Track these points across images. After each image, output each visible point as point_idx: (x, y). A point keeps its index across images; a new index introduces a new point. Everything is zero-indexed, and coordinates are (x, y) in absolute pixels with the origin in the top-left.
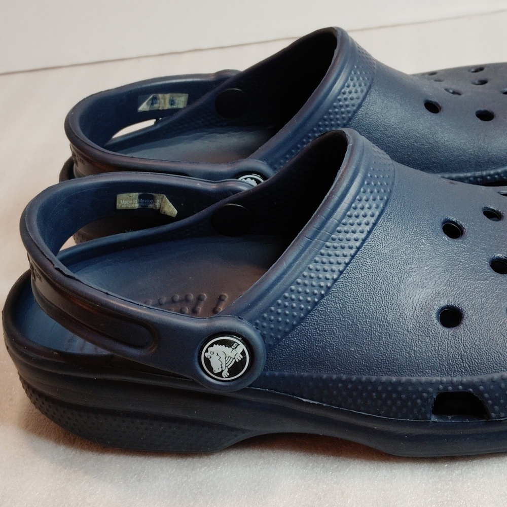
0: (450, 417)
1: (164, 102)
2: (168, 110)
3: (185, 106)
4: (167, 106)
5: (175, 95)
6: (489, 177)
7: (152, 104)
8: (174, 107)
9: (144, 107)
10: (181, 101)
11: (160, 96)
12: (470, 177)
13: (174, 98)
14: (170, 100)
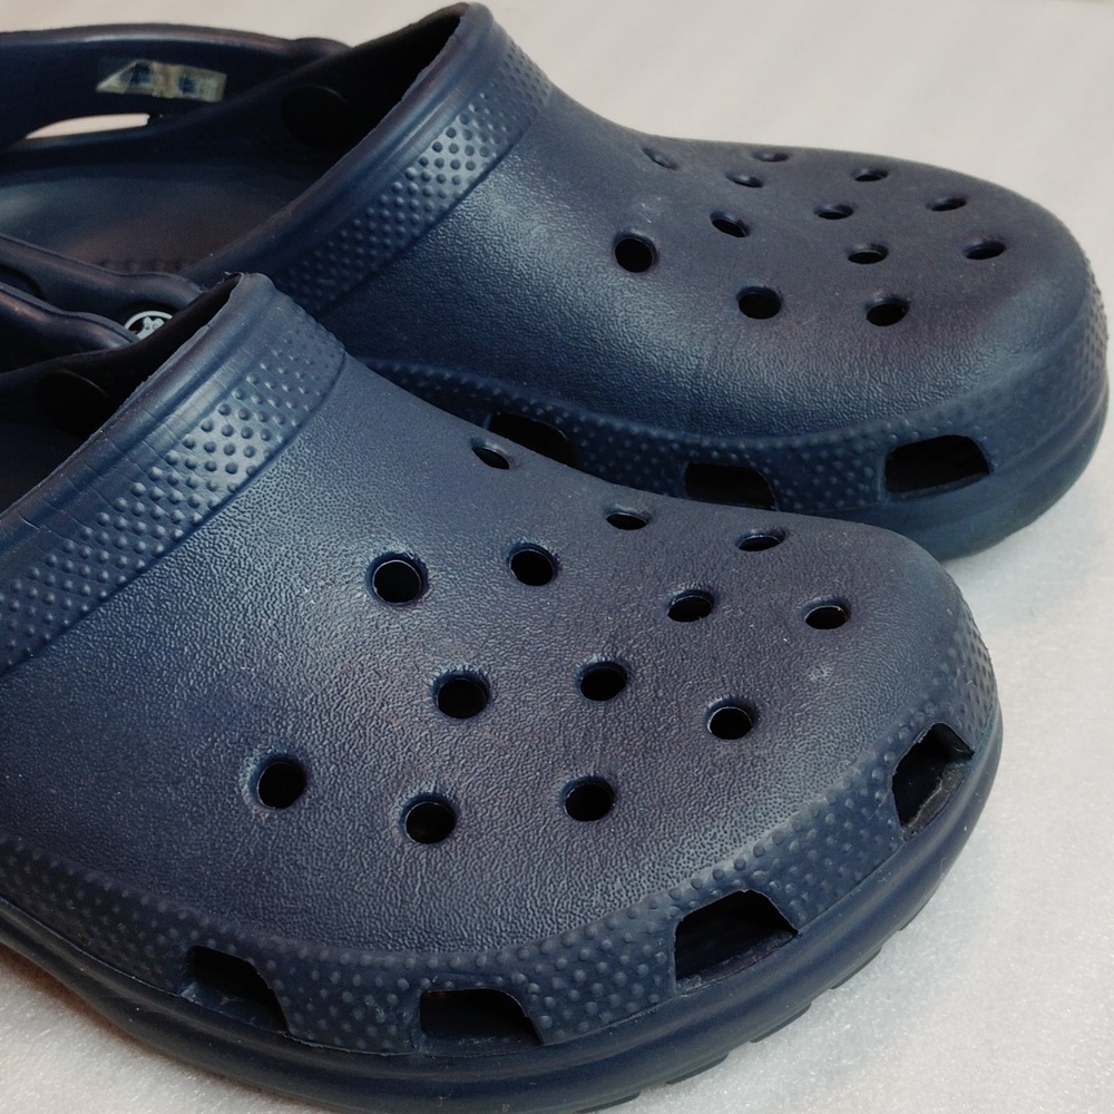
0: (226, 999)
1: (164, 81)
2: (175, 101)
3: (219, 98)
4: (174, 92)
5: (195, 70)
6: (715, 454)
7: (135, 80)
8: (193, 96)
9: (112, 83)
10: (209, 87)
11: (156, 66)
12: (672, 441)
13: (191, 78)
14: (181, 80)
